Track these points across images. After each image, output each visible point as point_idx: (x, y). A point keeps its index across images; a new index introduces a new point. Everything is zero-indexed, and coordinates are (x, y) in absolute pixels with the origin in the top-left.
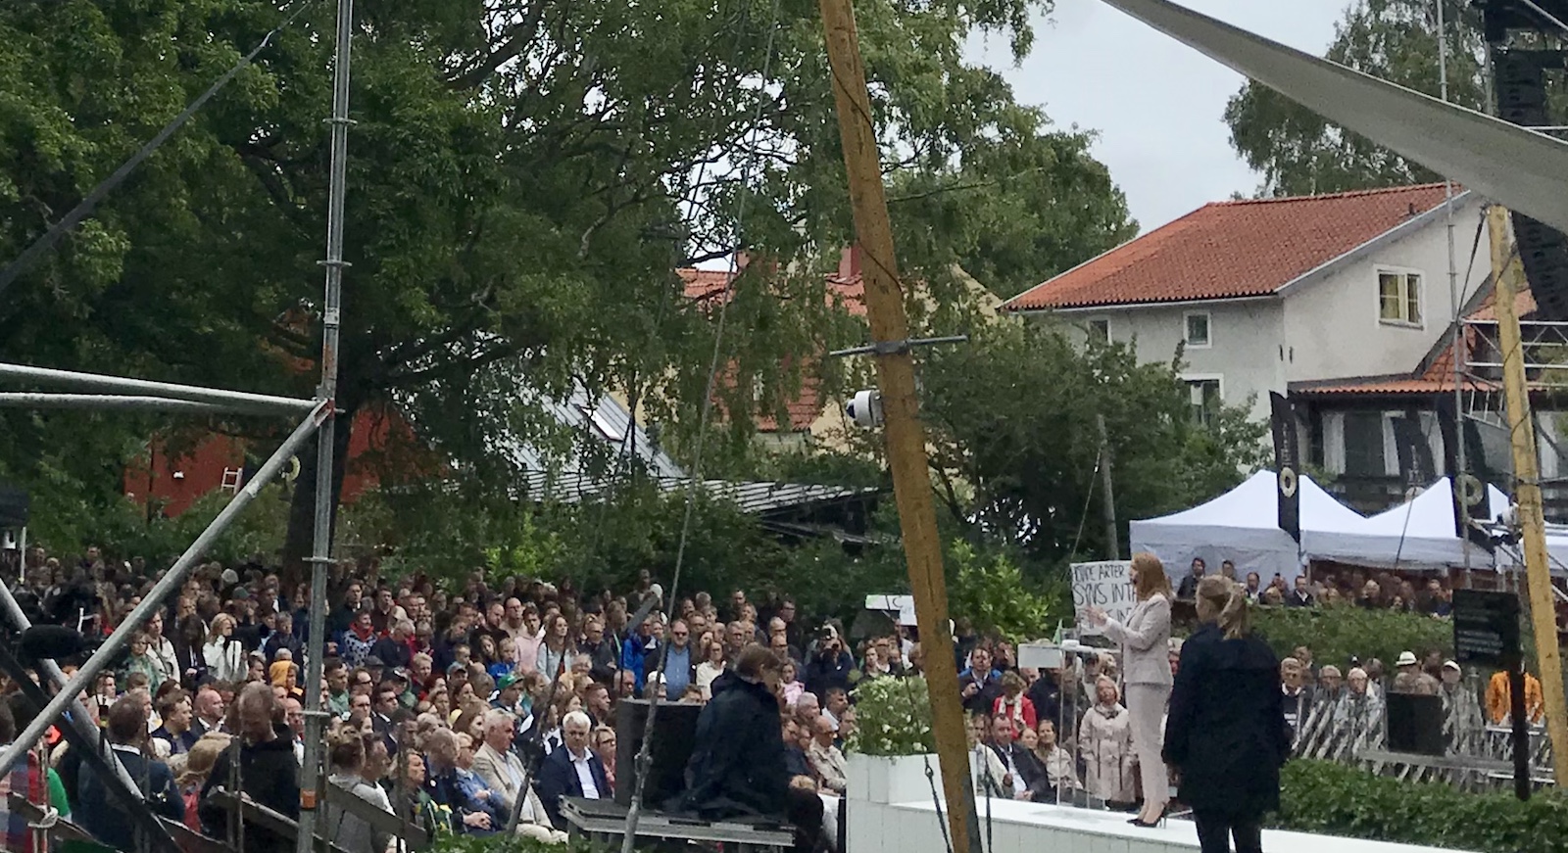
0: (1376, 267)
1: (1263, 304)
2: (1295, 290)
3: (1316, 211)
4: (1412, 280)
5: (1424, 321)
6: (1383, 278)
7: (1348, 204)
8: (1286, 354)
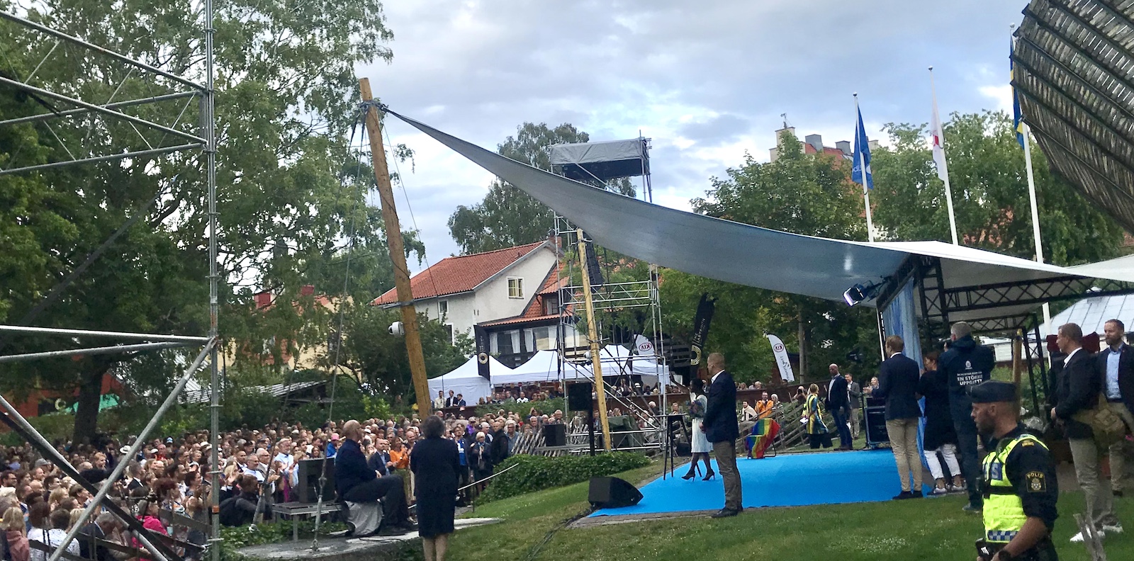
0: (507, 277)
1: (469, 294)
2: (480, 289)
3: (484, 258)
4: (520, 280)
5: (524, 296)
6: (511, 282)
7: (496, 255)
8: (477, 313)
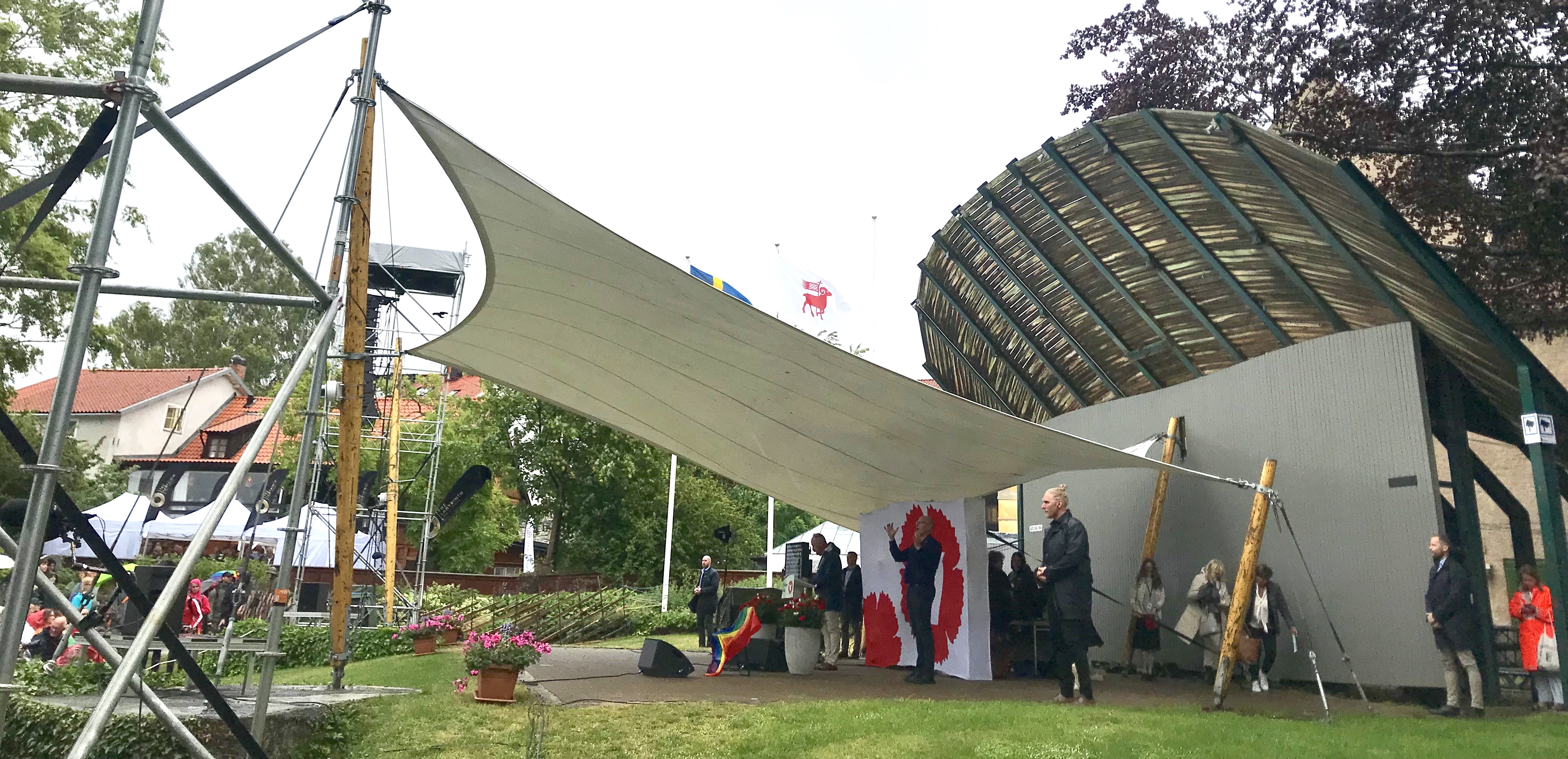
0: (168, 404)
2: (130, 412)
3: (137, 377)
4: (183, 410)
5: (183, 431)
6: (171, 411)
8: (117, 442)
